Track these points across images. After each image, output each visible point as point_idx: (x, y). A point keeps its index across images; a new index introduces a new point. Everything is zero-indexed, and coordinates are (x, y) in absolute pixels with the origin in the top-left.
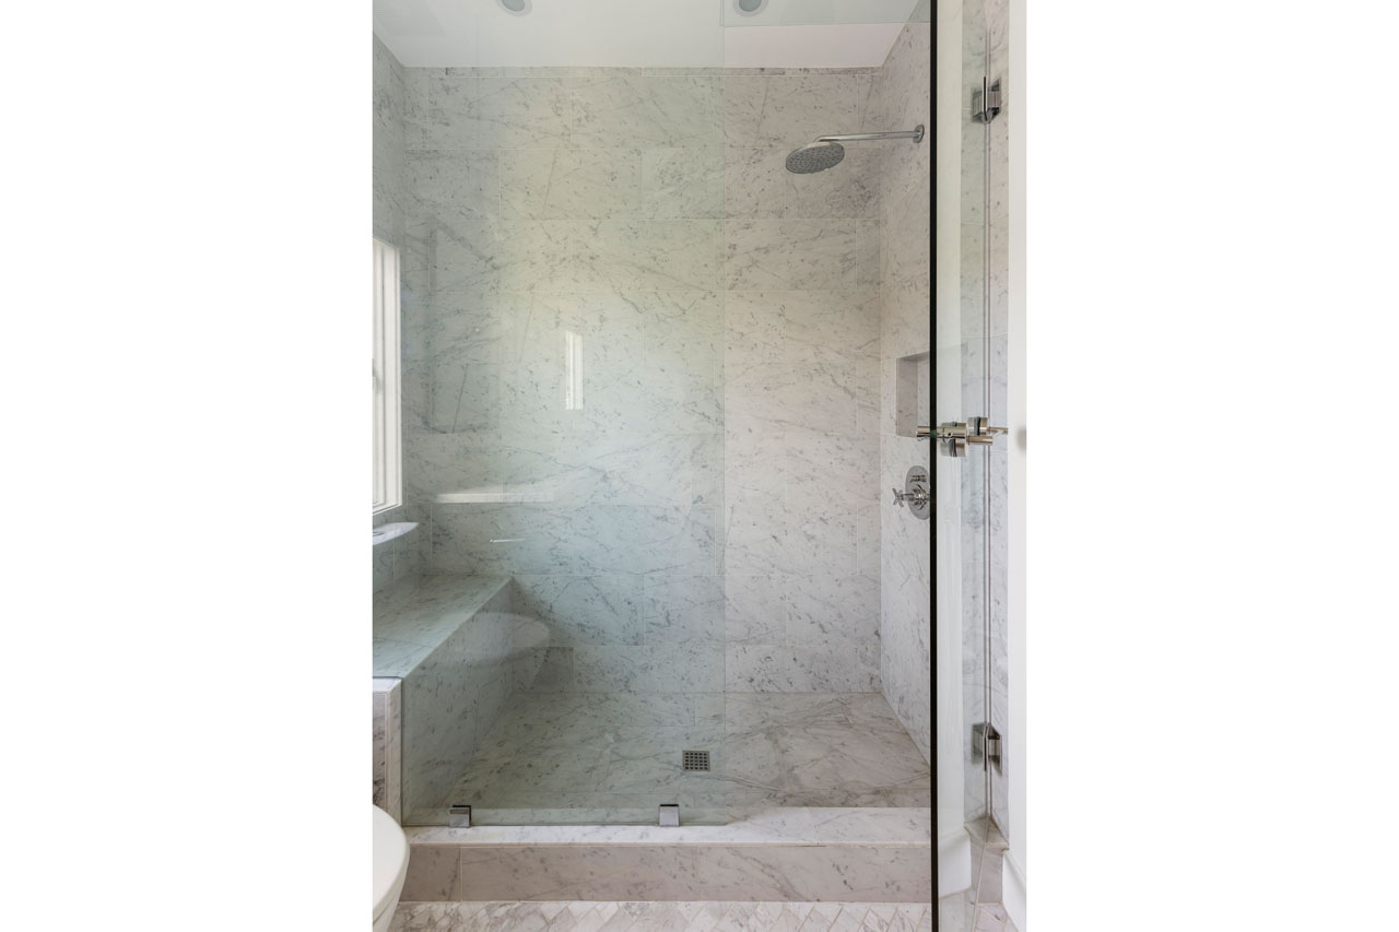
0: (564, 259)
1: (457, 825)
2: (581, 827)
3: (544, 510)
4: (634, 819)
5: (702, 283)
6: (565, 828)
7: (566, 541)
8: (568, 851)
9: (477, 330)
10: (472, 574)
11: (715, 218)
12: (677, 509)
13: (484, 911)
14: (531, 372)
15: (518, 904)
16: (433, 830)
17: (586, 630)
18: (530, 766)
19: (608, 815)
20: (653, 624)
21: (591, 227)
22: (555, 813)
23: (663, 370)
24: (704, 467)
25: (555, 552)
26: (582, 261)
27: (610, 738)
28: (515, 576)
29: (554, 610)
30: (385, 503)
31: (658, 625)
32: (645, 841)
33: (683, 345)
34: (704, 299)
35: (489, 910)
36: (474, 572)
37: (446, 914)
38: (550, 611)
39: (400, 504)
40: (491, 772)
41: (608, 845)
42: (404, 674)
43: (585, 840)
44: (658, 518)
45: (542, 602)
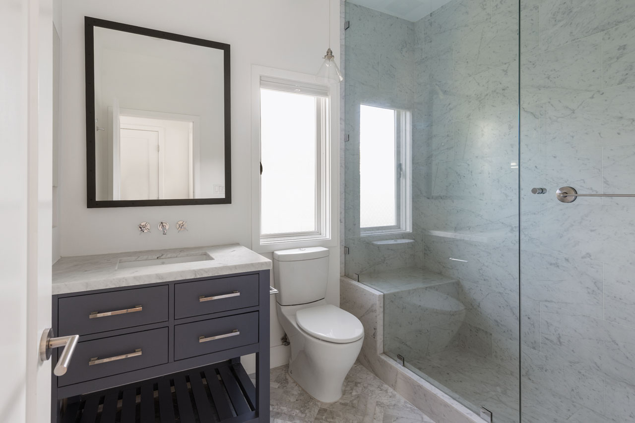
0: (487, 95)
1: (400, 363)
2: (443, 393)
3: (475, 245)
4: (470, 407)
5: (590, 85)
6: (437, 389)
7: (487, 267)
8: (434, 397)
9: (443, 144)
10: (440, 273)
11: (603, 30)
12: (567, 260)
13: (403, 401)
14: (469, 165)
15: (415, 408)
16: (391, 360)
17: (500, 326)
18: (448, 374)
19: (459, 398)
20: (547, 339)
21: (503, 70)
22: (436, 383)
23: (555, 157)
24: (592, 231)
25: (481, 272)
26: (497, 93)
27: (499, 389)
28: (460, 280)
29: (481, 306)
30: (406, 230)
31: (551, 341)
32: (468, 416)
33: (573, 137)
34: (592, 97)
35: (405, 402)
36: (441, 273)
37: (392, 392)
38: (479, 306)
39: (411, 232)
40: (430, 366)
41: (451, 406)
42: (385, 293)
43: (442, 397)
44: (551, 264)
45: (475, 300)
